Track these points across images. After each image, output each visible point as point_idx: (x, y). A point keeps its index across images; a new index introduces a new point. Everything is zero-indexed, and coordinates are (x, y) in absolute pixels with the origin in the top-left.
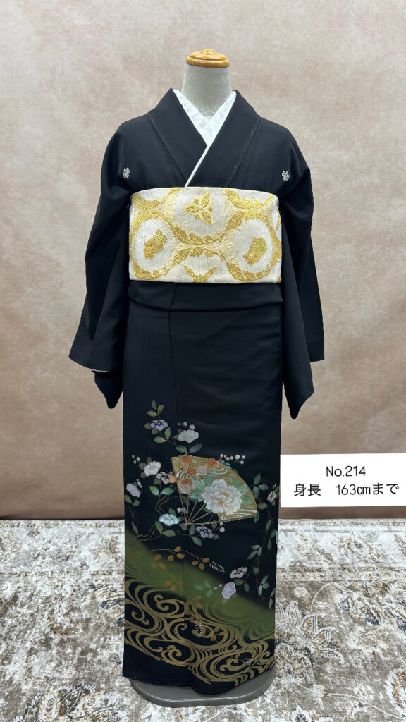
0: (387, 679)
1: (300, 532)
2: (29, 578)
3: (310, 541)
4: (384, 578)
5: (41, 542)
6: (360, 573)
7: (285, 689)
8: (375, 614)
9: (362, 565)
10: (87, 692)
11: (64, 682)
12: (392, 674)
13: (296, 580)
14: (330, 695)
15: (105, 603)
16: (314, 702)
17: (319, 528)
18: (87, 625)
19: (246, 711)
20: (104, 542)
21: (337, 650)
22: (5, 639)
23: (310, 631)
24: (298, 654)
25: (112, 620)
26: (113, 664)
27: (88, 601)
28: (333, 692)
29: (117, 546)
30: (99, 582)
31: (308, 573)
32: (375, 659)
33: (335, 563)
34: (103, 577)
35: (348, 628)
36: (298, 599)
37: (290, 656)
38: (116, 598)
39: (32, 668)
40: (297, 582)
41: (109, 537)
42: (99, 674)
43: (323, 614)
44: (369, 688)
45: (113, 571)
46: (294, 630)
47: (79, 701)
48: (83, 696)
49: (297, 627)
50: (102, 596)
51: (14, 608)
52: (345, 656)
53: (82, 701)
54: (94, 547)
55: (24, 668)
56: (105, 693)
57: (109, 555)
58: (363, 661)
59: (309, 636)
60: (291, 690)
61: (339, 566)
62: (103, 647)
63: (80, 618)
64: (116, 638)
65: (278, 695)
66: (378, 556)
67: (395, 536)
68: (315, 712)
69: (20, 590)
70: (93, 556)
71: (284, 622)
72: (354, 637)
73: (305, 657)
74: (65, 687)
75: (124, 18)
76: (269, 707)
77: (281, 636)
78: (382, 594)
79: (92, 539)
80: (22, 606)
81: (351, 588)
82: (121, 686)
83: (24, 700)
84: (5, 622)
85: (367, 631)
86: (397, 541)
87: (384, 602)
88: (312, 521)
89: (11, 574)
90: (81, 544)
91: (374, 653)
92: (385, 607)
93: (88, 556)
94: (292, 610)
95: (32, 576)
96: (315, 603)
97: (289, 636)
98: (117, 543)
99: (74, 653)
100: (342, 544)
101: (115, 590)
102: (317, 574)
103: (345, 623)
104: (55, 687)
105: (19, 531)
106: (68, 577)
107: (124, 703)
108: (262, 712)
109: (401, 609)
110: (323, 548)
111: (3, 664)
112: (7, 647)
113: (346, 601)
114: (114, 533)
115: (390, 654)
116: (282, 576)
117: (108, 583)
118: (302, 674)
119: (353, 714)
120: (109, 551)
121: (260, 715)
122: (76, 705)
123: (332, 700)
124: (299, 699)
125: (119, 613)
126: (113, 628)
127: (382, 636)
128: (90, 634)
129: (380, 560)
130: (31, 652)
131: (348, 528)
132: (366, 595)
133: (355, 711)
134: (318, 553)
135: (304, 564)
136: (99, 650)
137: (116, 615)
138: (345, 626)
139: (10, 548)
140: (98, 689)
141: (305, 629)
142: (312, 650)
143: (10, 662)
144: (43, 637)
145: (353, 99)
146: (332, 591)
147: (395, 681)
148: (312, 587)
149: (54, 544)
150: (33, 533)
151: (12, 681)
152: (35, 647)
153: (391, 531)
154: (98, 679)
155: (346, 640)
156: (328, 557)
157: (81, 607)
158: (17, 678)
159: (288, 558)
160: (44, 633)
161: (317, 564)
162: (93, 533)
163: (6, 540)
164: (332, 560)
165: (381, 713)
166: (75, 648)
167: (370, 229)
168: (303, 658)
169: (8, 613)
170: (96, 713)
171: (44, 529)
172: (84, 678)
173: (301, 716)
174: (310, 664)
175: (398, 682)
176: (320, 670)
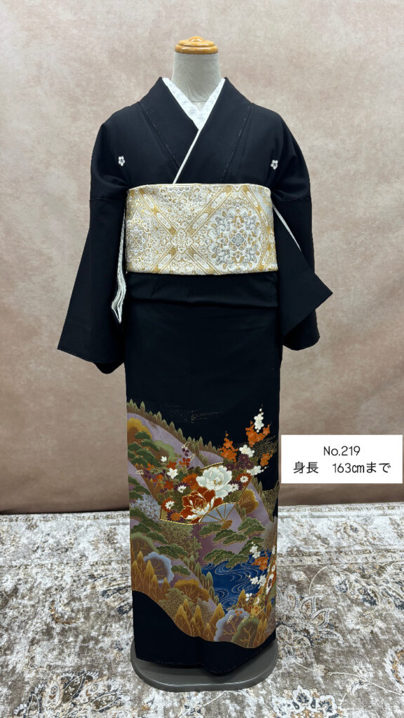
0: (386, 657)
1: (296, 518)
2: (29, 570)
3: (306, 526)
4: (381, 561)
5: (40, 535)
6: (357, 557)
7: (285, 669)
8: (372, 595)
9: (358, 548)
10: (90, 679)
11: (66, 670)
12: (391, 652)
13: (293, 564)
14: (330, 674)
15: (105, 592)
16: (315, 680)
17: (314, 514)
18: (88, 614)
19: (248, 692)
20: (102, 533)
21: (336, 630)
22: (7, 630)
23: (308, 613)
24: (297, 635)
25: (113, 608)
26: (115, 651)
27: (89, 591)
28: (334, 671)
29: (116, 537)
30: (99, 572)
31: (305, 558)
32: (374, 638)
33: (332, 547)
34: (102, 568)
35: (346, 609)
36: (295, 582)
37: (290, 638)
38: (116, 587)
39: (34, 657)
40: (295, 567)
41: (107, 529)
42: (101, 661)
43: (321, 597)
44: (369, 666)
45: (112, 561)
46: (293, 612)
47: (82, 687)
48: (86, 683)
49: (296, 609)
50: (102, 585)
51: (14, 600)
52: (343, 636)
53: (85, 688)
54: (93, 539)
55: (27, 657)
56: (108, 679)
57: (108, 546)
58: (361, 640)
59: (307, 618)
60: (291, 670)
61: (335, 550)
62: (104, 634)
63: (81, 607)
64: (118, 626)
65: (279, 675)
66: (374, 539)
67: (390, 519)
68: (315, 690)
69: (20, 582)
70: (92, 547)
71: (283, 605)
72: (352, 617)
73: (305, 638)
74: (67, 675)
75: (108, 13)
76: (270, 687)
77: (280, 619)
78: (379, 575)
79: (91, 531)
80: (23, 597)
81: (348, 570)
82: (123, 672)
83: (28, 688)
84: (6, 614)
85: (365, 611)
86: (392, 524)
87: (381, 583)
88: (308, 508)
89: (11, 567)
90: (80, 536)
91: (372, 632)
92: (382, 587)
93: (86, 547)
94: (290, 593)
95: (32, 568)
96: (312, 586)
97: (288, 618)
98: (115, 534)
99: (76, 642)
100: (338, 529)
101: (115, 580)
102: (315, 558)
103: (343, 604)
104: (58, 675)
105: (17, 525)
106: (67, 568)
107: (126, 688)
108: (264, 692)
109: (397, 588)
110: (319, 533)
111: (6, 655)
112: (9, 637)
113: (344, 583)
114: (112, 524)
115: (387, 631)
116: (280, 561)
117: (107, 572)
118: (302, 654)
119: (353, 691)
120: (107, 542)
121: (262, 695)
122: (79, 692)
123: (332, 679)
124: (299, 678)
125: (119, 602)
126: (113, 616)
127: (379, 615)
128: (91, 622)
129: (376, 542)
130: (33, 642)
131: (344, 513)
132: (363, 576)
133: (355, 688)
134: (315, 538)
135: (301, 549)
136: (100, 638)
137: (116, 603)
138: (343, 607)
139: (9, 542)
140: (101, 675)
141: (304, 611)
142: (312, 631)
143: (12, 653)
144: (45, 627)
145: (337, 87)
146: (329, 574)
147: (394, 659)
148: (309, 570)
149: (53, 537)
150: (31, 527)
151: (15, 671)
152: (37, 637)
153: (386, 515)
154: (100, 666)
155: (345, 620)
156: (325, 541)
157: (82, 597)
158: (19, 668)
159: (285, 544)
160: (45, 623)
161: (314, 548)
162: (91, 525)
163: (5, 535)
164: (328, 544)
165: (381, 689)
166: (77, 636)
167: (357, 216)
168: (302, 639)
169: (9, 605)
170: (99, 699)
171: (43, 522)
172: (86, 665)
173: (302, 695)
174: (310, 645)
175: (397, 660)
176: (320, 650)
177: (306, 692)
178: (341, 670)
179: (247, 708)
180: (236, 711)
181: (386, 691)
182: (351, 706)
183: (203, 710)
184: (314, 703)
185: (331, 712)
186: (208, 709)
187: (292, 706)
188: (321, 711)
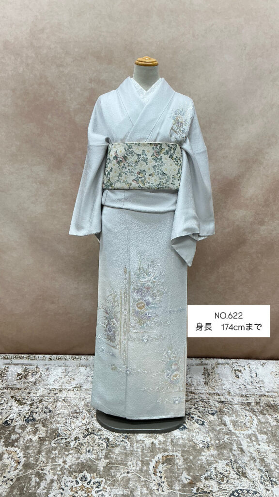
0: (154, 458)
12: (160, 456)
14: (111, 465)
16: (98, 469)
19: (49, 472)
21: (128, 440)
24: (100, 441)
32: (152, 446)
37: (94, 442)
44: (139, 463)
52: (132, 444)
58: (143, 447)
60: (85, 461)
68: (95, 474)
76: (65, 471)
91: (153, 442)
108: (60, 473)
115: (163, 443)
119: (120, 477)
121: (58, 474)
123: (110, 469)
124: (88, 467)
133: (123, 476)
142: (111, 440)
147: (159, 460)
165: (140, 477)
168: (102, 444)
173: (84, 476)
174: (106, 447)
175: (161, 461)
176: (110, 451)
177: (88, 476)
178: (120, 464)
179: (44, 481)
180: (36, 482)
181: (143, 479)
182: (114, 486)
183: (14, 481)
184: (90, 482)
185: (98, 488)
186: (18, 479)
187: (75, 482)
188: (92, 487)
